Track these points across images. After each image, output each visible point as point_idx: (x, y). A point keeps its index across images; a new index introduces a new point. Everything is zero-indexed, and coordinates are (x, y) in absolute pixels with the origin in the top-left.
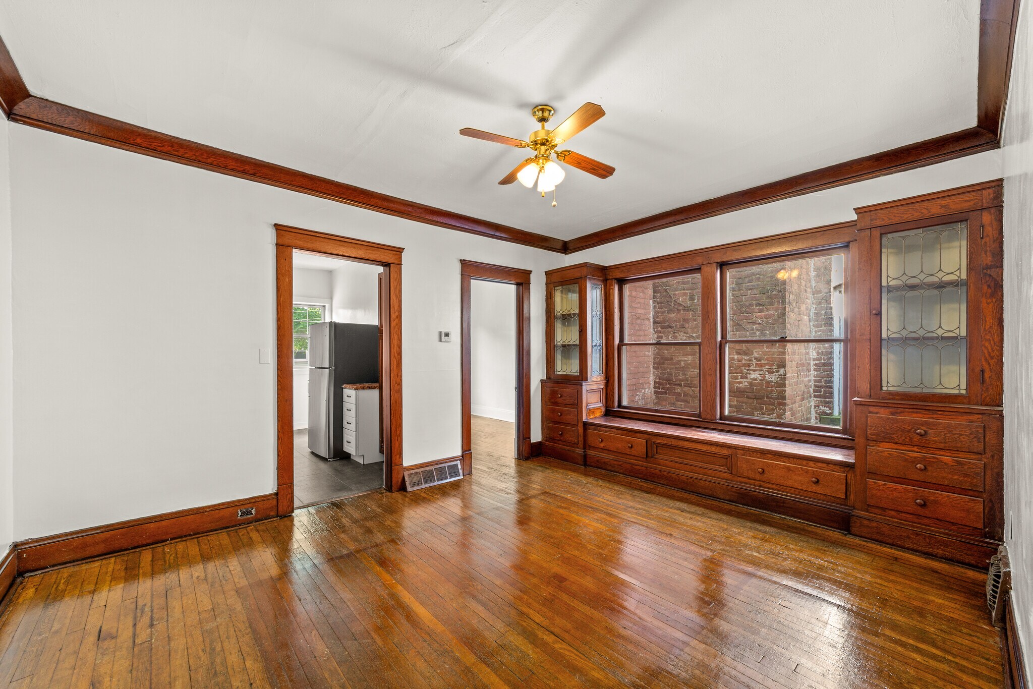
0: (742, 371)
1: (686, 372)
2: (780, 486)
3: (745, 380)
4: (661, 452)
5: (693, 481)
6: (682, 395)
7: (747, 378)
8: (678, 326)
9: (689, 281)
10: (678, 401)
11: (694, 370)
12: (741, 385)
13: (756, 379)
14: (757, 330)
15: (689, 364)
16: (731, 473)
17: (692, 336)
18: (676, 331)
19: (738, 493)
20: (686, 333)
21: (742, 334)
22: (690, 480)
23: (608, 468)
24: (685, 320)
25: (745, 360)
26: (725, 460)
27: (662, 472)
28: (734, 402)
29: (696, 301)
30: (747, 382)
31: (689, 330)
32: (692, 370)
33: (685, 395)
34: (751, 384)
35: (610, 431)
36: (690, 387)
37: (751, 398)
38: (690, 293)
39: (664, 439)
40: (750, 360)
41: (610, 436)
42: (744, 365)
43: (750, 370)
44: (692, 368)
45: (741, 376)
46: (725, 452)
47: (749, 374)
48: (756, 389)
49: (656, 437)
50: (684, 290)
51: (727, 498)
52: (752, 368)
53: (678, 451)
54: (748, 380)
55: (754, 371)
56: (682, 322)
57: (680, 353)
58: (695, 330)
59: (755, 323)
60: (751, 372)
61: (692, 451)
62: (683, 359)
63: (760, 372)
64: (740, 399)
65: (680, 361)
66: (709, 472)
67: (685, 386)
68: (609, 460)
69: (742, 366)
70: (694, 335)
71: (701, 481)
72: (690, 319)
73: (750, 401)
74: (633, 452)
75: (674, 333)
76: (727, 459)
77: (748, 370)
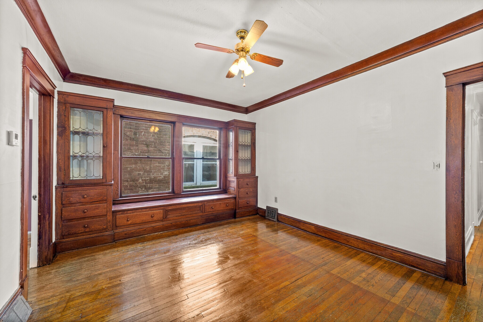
0: (161, 171)
1: (131, 174)
2: (218, 211)
3: (162, 175)
4: (170, 213)
5: (188, 222)
6: (129, 186)
7: (162, 174)
8: (126, 148)
9: (134, 125)
10: (126, 190)
11: (136, 172)
12: (160, 178)
13: (167, 175)
14: (167, 153)
15: (133, 169)
16: (202, 212)
17: (135, 154)
18: (125, 151)
19: (205, 219)
20: (131, 152)
21: (161, 154)
22: (186, 222)
23: (135, 235)
24: (130, 145)
25: (162, 166)
26: (199, 208)
27: (172, 224)
28: (157, 186)
29: (138, 136)
30: (163, 176)
31: (134, 151)
32: (135, 172)
33: (130, 186)
34: (165, 177)
35: (136, 212)
36: (134, 181)
37: (165, 183)
38: (134, 131)
39: (172, 206)
40: (164, 166)
41: (137, 214)
42: (162, 169)
43: (164, 171)
44: (134, 171)
45: (160, 174)
46: (200, 204)
47: (164, 172)
48: (167, 179)
49: (167, 207)
50: (131, 128)
51: (201, 223)
52: (165, 170)
53: (179, 210)
54: (163, 175)
55: (166, 171)
56: (129, 146)
57: (127, 163)
58: (137, 151)
59: (166, 150)
60: (165, 172)
61: (186, 208)
62: (129, 166)
63: (169, 172)
64: (160, 184)
65: (127, 168)
66: (194, 215)
67: (130, 181)
68: (135, 230)
69: (161, 169)
70: (136, 154)
71: (191, 220)
72: (134, 145)
73: (165, 184)
74: (155, 218)
75: (124, 152)
76: (200, 207)
77: (163, 171)
